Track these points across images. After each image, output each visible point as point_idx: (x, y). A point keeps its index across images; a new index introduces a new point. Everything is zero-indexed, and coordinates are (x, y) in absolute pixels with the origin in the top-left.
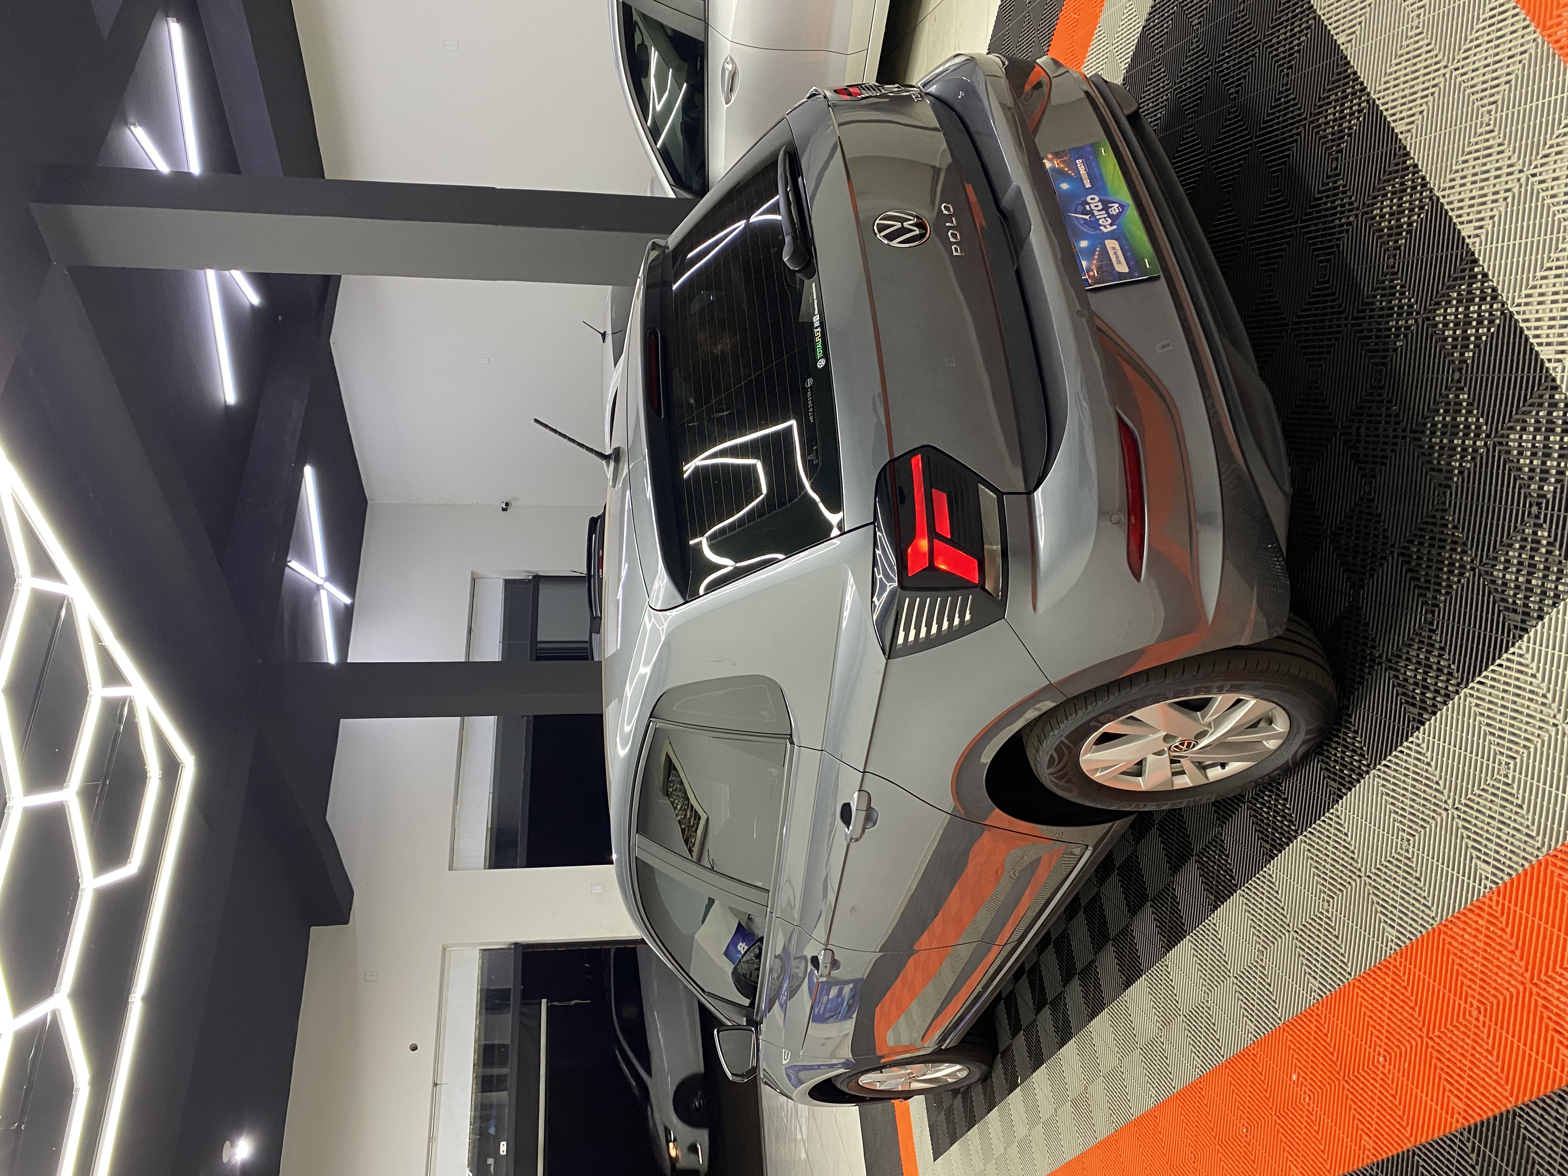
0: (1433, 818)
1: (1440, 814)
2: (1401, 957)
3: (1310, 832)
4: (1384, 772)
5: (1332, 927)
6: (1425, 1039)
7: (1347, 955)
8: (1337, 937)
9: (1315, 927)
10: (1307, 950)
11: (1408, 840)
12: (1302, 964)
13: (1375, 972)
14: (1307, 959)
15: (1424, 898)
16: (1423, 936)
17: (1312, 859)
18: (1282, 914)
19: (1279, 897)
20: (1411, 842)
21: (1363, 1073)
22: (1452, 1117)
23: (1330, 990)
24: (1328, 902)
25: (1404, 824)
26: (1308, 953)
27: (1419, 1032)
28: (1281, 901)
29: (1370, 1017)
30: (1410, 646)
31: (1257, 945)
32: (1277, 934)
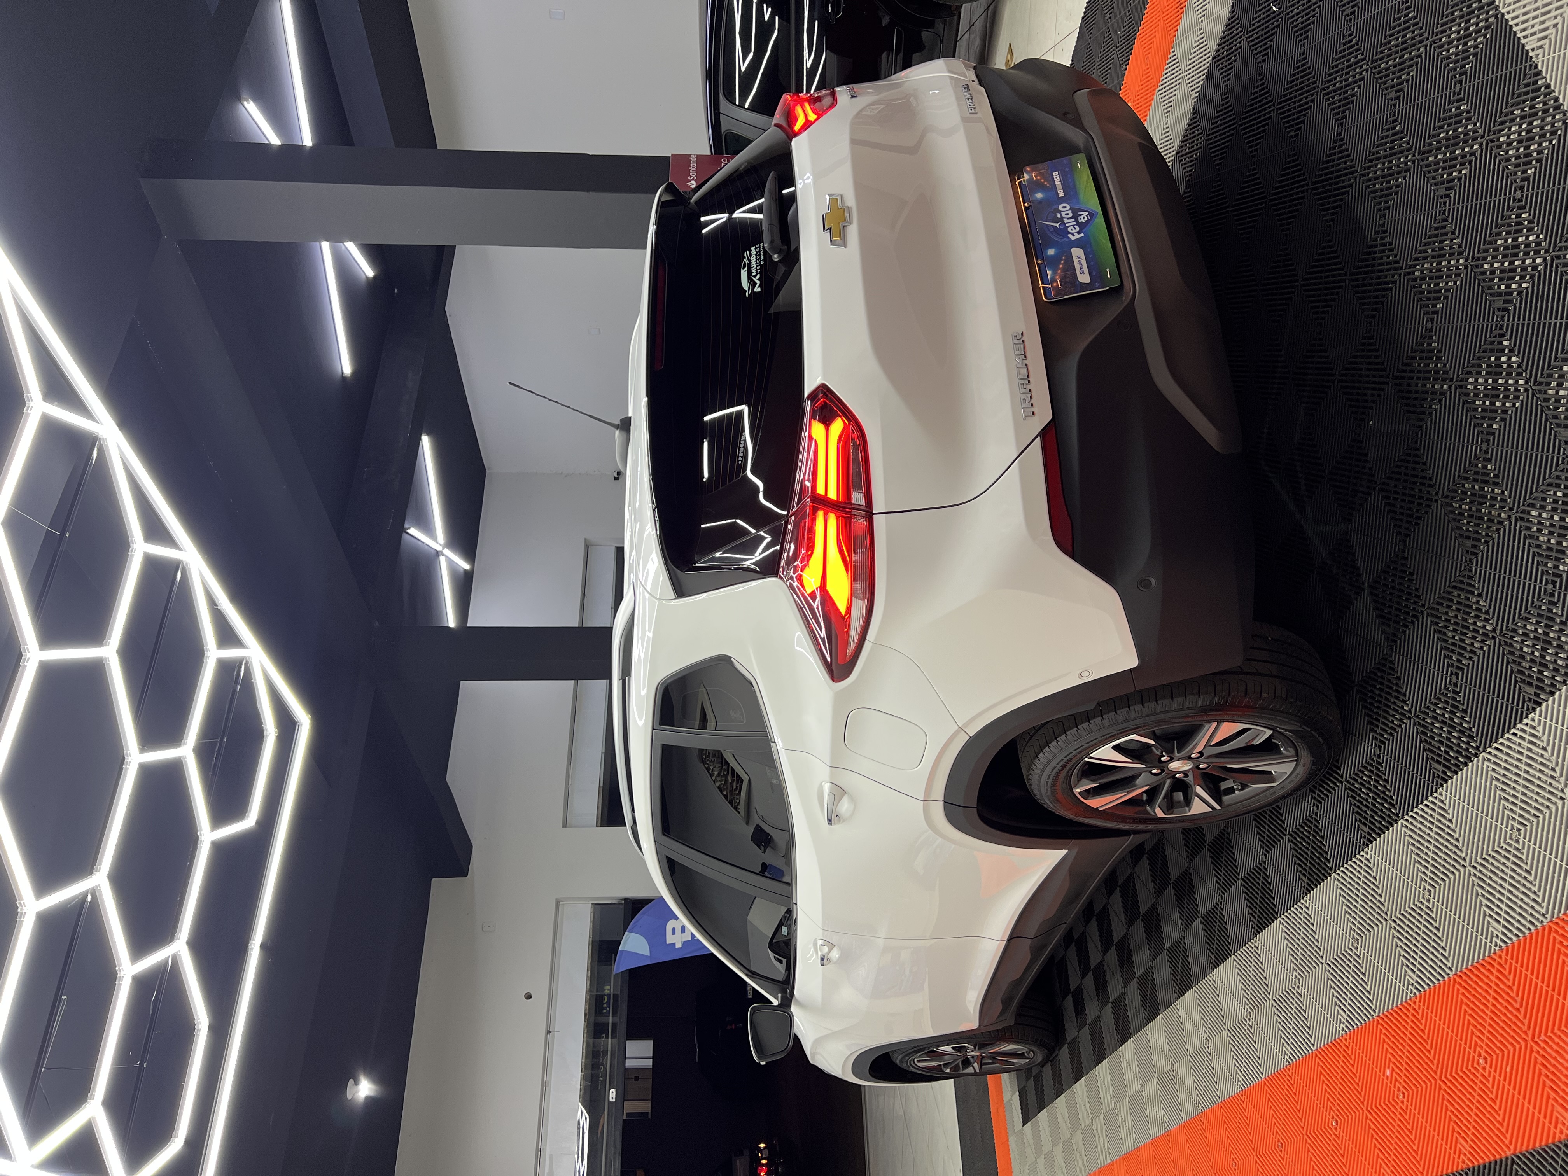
0: (1548, 807)
1: (1555, 804)
2: (1507, 955)
3: (1412, 817)
4: (1495, 756)
5: (1433, 918)
6: (1530, 1043)
7: (1448, 949)
8: (1438, 930)
9: (1414, 917)
10: (1405, 941)
11: (1519, 830)
12: (1400, 955)
13: (1478, 969)
14: (1405, 950)
15: (1535, 893)
16: (1531, 934)
17: (1413, 845)
19: (1377, 883)
20: (1522, 832)
21: (1461, 1074)
22: (1556, 1127)
23: (1428, 985)
24: (1429, 891)
25: (1515, 813)
26: (1406, 944)
27: (1523, 1036)
28: (1378, 888)
29: (1471, 1015)
30: (1527, 619)
31: (1352, 933)
32: (1373, 922)
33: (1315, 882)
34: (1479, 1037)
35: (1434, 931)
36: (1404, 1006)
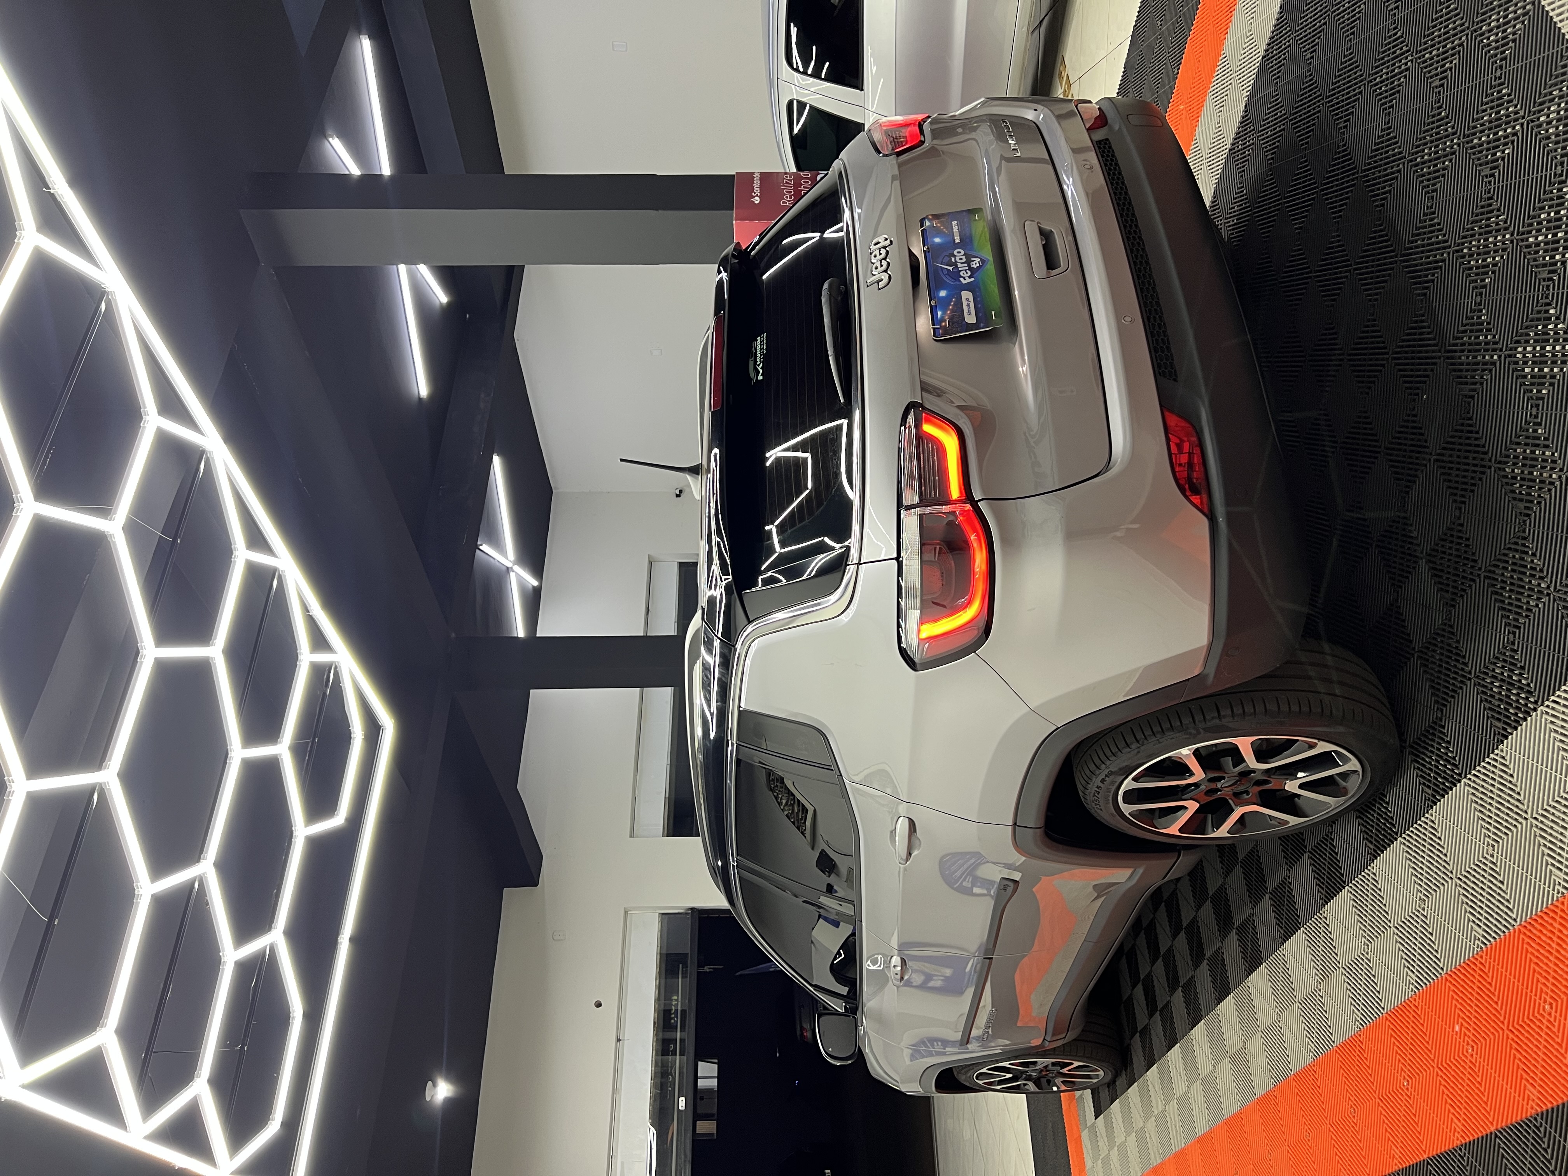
4: (1474, 781)
7: (1512, 901)
8: (1502, 883)
9: (1479, 873)
10: (1470, 897)
11: (1493, 845)
12: (1466, 912)
13: (1542, 918)
14: (1471, 907)
18: (1445, 861)
19: (1441, 843)
20: (1496, 847)
23: (1494, 938)
25: (1490, 830)
26: (1472, 901)
28: (1443, 848)
30: (1495, 664)
31: (1419, 894)
32: (1439, 881)
33: (1382, 848)
34: (1544, 984)
35: (1499, 885)
36: (1471, 961)
